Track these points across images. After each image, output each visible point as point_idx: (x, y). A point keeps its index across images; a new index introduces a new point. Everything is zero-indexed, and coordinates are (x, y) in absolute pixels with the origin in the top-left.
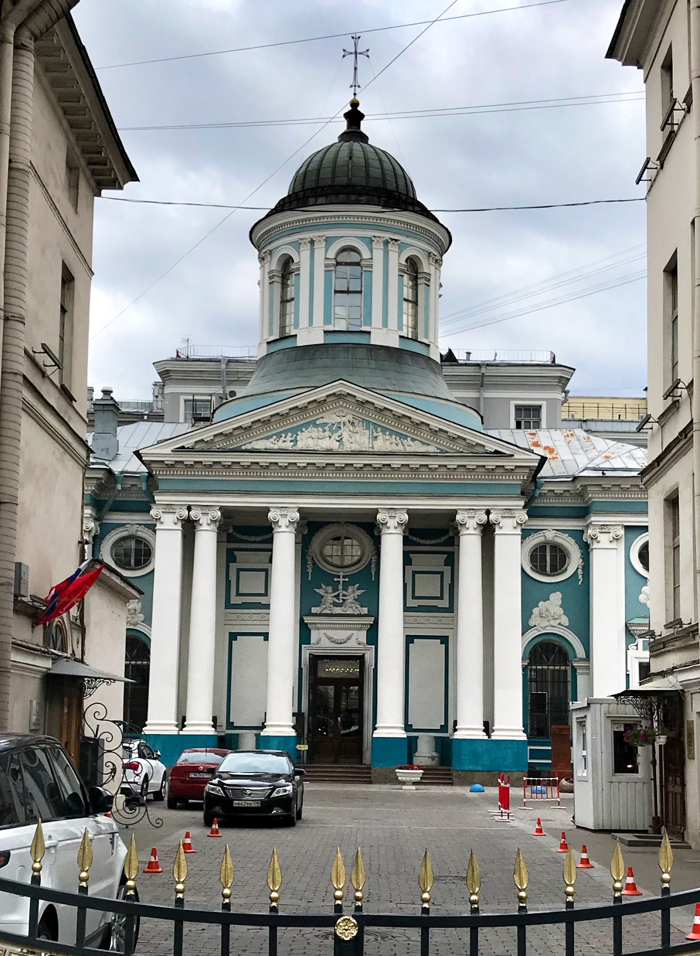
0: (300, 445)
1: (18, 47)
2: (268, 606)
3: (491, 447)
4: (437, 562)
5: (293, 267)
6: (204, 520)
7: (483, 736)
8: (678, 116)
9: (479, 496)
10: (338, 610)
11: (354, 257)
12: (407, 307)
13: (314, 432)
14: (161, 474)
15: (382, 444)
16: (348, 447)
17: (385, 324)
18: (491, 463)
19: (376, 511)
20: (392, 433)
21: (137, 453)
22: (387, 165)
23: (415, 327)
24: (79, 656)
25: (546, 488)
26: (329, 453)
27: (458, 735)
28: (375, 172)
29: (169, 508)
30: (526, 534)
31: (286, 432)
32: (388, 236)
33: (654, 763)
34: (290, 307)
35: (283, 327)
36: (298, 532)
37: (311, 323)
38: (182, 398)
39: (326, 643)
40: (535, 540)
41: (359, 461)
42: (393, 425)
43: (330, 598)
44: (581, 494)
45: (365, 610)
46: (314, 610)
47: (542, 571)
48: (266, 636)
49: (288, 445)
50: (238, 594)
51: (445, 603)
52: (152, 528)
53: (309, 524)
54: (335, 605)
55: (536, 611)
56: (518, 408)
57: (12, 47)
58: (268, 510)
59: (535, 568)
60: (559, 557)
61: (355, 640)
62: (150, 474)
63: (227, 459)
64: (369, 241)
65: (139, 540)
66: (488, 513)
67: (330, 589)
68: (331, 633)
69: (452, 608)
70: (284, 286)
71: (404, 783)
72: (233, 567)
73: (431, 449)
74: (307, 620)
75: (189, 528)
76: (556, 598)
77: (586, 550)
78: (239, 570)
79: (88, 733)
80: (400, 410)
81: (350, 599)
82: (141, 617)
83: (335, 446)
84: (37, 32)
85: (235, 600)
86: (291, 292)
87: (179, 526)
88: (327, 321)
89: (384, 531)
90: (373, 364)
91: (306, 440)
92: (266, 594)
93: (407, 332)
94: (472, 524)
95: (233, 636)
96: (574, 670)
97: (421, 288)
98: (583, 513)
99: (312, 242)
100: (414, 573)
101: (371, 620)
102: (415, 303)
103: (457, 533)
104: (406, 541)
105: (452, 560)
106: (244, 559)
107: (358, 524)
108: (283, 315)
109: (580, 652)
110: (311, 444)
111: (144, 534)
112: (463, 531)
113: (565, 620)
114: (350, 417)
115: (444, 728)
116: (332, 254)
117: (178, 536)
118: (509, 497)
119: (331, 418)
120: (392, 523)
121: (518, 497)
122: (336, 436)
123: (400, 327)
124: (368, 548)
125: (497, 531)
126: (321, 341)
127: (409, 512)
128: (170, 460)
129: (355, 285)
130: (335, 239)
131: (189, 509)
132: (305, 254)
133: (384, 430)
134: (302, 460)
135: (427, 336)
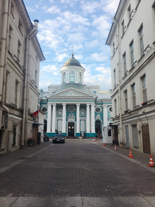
0: (66, 96)
1: (29, 39)
2: (62, 116)
3: (91, 95)
4: (84, 110)
5: (65, 73)
6: (54, 105)
7: (90, 132)
8: (115, 51)
9: (89, 102)
10: (71, 117)
11: (73, 72)
12: (80, 78)
13: (68, 94)
14: (49, 99)
15: (76, 95)
16: (72, 96)
17: (77, 81)
18: (91, 98)
19: (76, 104)
20: (78, 94)
21: (45, 97)
22: (77, 61)
23: (81, 81)
24: (38, 121)
25: (97, 101)
26: (70, 96)
27: (87, 132)
28: (75, 62)
29: (50, 103)
30: (95, 107)
31: (64, 94)
32: (77, 70)
33: (113, 135)
34: (65, 78)
35: (64, 81)
36: (66, 107)
37: (67, 80)
38: (51, 90)
39: (70, 121)
40: (96, 107)
41: (74, 97)
42: (78, 93)
43: (70, 115)
44: (102, 102)
45: (75, 117)
46: (68, 117)
47: (97, 111)
48: (62, 120)
49: (65, 96)
50: (58, 115)
52: (47, 106)
53: (67, 106)
54: (71, 116)
55: (96, 116)
56: (93, 91)
57: (28, 39)
58: (62, 104)
59: (96, 111)
60: (99, 110)
61: (73, 120)
62: (47, 99)
63: (57, 97)
64: (75, 70)
65: (46, 108)
66: (90, 104)
67: (70, 114)
68: (70, 119)
69: (86, 116)
70: (64, 76)
71: (80, 139)
72: (58, 111)
73: (83, 96)
74: (67, 118)
75: (52, 106)
76: (99, 115)
77: (102, 109)
78: (58, 112)
79: (39, 132)
80: (79, 91)
81: (73, 115)
82: (46, 118)
83: (71, 96)
84: (32, 37)
86: (65, 77)
87: (51, 106)
88: (69, 80)
89: (77, 106)
90: (75, 85)
91: (67, 95)
93: (80, 82)
94: (88, 105)
95: (58, 120)
96: (101, 124)
97: (81, 76)
98: (102, 104)
99: (68, 70)
100: (81, 112)
102: (81, 78)
103: (86, 107)
104: (80, 108)
105: (86, 110)
106: (59, 110)
107: (74, 106)
108: (64, 80)
109: (102, 122)
110: (68, 95)
111: (46, 107)
112: (87, 106)
113: (100, 118)
114: (73, 92)
115: (85, 132)
116: (70, 72)
117: (51, 107)
118: (93, 102)
119: (70, 92)
120: (78, 105)
121: (94, 102)
122: (71, 94)
123: (79, 81)
124: (75, 109)
125: (91, 106)
126: (69, 83)
127: (80, 104)
128: (50, 97)
129: (73, 76)
130: (71, 70)
131: (52, 104)
132: (67, 72)
133: (77, 93)
134: (66, 97)
135: (82, 82)
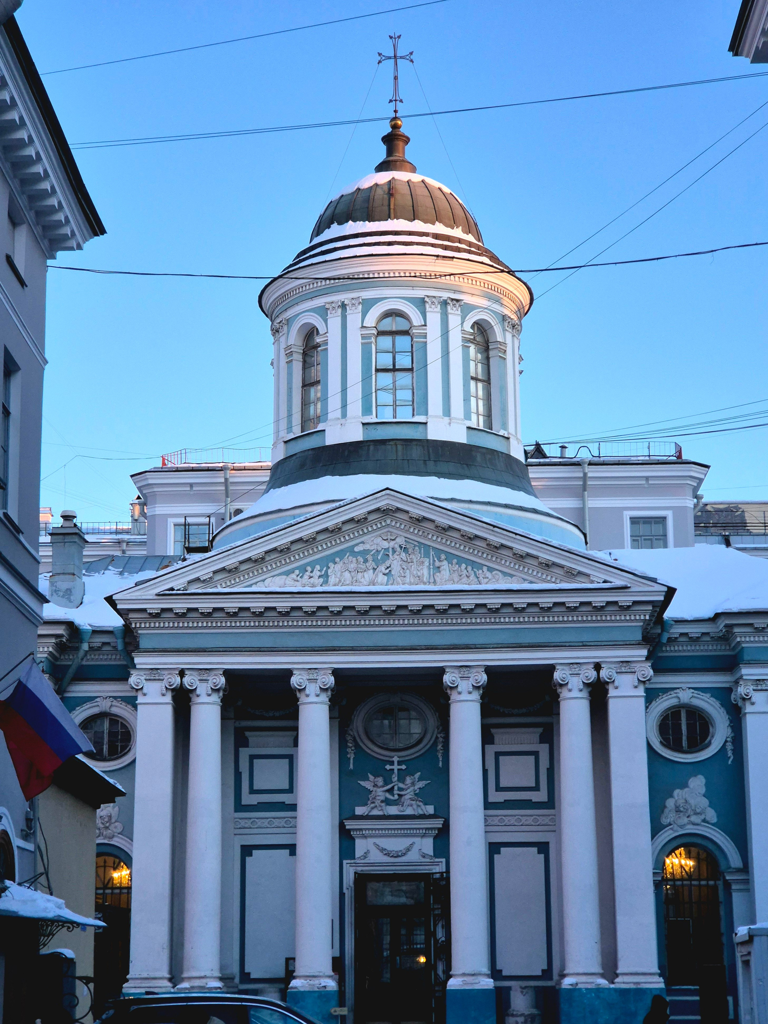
0: (332, 585)
2: (293, 807)
3: (601, 576)
4: (528, 738)
5: (318, 340)
6: (202, 689)
7: (602, 983)
9: (584, 645)
10: (393, 810)
11: (401, 324)
12: (476, 388)
13: (351, 563)
14: (144, 628)
16: (400, 584)
17: (447, 412)
18: (600, 599)
19: (442, 671)
20: (461, 560)
21: (110, 600)
23: (488, 415)
25: (677, 630)
26: (374, 592)
27: (566, 983)
29: (154, 674)
30: (651, 696)
31: (312, 564)
32: (445, 295)
34: (316, 392)
35: (306, 421)
36: (333, 703)
37: (344, 413)
38: (171, 521)
39: (376, 857)
40: (664, 704)
41: (415, 603)
42: (461, 550)
43: (380, 794)
44: (726, 638)
45: (430, 810)
46: (359, 811)
47: (677, 748)
48: (292, 849)
49: (317, 584)
50: (252, 791)
51: (541, 796)
52: (132, 702)
53: (348, 693)
54: (387, 802)
55: (670, 803)
56: (634, 521)
58: (290, 673)
59: (666, 744)
60: (700, 725)
61: (418, 851)
62: (128, 628)
63: (231, 604)
64: (421, 303)
65: (114, 720)
66: (598, 667)
67: (380, 781)
68: (378, 841)
69: (551, 803)
70: (307, 365)
72: (244, 753)
73: (517, 582)
74: (349, 825)
75: (182, 699)
76: (698, 783)
77: (736, 715)
78: (252, 758)
80: (471, 529)
81: (409, 794)
82: (119, 827)
83: (382, 583)
85: (248, 799)
86: (316, 373)
87: (168, 698)
88: (367, 410)
89: (454, 697)
90: (431, 467)
91: (340, 575)
92: (291, 790)
93: (477, 421)
94: (576, 683)
95: (247, 851)
96: (728, 885)
97: (494, 363)
98: (730, 664)
99: (343, 306)
100: (498, 754)
101: (438, 823)
102: (487, 381)
103: (556, 698)
104: (486, 711)
105: (549, 736)
106: (260, 742)
107: (417, 690)
108: (306, 402)
109: (735, 860)
111: (120, 710)
112: (564, 693)
113: (711, 815)
114: (401, 541)
115: (547, 974)
116: (371, 319)
118: (627, 645)
119: (375, 543)
120: (464, 686)
121: (637, 644)
122: (382, 568)
123: (467, 416)
124: (432, 722)
125: (612, 692)
126: (360, 438)
127: (488, 670)
128: (154, 607)
129: (404, 361)
130: (376, 301)
131: (182, 673)
132: (335, 321)
133: (450, 557)
134: (336, 604)
135: (505, 426)
